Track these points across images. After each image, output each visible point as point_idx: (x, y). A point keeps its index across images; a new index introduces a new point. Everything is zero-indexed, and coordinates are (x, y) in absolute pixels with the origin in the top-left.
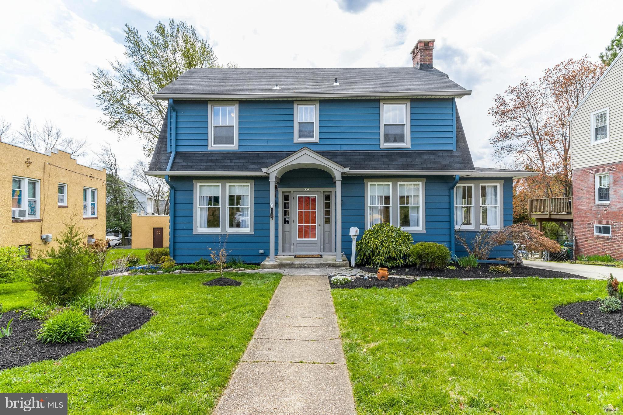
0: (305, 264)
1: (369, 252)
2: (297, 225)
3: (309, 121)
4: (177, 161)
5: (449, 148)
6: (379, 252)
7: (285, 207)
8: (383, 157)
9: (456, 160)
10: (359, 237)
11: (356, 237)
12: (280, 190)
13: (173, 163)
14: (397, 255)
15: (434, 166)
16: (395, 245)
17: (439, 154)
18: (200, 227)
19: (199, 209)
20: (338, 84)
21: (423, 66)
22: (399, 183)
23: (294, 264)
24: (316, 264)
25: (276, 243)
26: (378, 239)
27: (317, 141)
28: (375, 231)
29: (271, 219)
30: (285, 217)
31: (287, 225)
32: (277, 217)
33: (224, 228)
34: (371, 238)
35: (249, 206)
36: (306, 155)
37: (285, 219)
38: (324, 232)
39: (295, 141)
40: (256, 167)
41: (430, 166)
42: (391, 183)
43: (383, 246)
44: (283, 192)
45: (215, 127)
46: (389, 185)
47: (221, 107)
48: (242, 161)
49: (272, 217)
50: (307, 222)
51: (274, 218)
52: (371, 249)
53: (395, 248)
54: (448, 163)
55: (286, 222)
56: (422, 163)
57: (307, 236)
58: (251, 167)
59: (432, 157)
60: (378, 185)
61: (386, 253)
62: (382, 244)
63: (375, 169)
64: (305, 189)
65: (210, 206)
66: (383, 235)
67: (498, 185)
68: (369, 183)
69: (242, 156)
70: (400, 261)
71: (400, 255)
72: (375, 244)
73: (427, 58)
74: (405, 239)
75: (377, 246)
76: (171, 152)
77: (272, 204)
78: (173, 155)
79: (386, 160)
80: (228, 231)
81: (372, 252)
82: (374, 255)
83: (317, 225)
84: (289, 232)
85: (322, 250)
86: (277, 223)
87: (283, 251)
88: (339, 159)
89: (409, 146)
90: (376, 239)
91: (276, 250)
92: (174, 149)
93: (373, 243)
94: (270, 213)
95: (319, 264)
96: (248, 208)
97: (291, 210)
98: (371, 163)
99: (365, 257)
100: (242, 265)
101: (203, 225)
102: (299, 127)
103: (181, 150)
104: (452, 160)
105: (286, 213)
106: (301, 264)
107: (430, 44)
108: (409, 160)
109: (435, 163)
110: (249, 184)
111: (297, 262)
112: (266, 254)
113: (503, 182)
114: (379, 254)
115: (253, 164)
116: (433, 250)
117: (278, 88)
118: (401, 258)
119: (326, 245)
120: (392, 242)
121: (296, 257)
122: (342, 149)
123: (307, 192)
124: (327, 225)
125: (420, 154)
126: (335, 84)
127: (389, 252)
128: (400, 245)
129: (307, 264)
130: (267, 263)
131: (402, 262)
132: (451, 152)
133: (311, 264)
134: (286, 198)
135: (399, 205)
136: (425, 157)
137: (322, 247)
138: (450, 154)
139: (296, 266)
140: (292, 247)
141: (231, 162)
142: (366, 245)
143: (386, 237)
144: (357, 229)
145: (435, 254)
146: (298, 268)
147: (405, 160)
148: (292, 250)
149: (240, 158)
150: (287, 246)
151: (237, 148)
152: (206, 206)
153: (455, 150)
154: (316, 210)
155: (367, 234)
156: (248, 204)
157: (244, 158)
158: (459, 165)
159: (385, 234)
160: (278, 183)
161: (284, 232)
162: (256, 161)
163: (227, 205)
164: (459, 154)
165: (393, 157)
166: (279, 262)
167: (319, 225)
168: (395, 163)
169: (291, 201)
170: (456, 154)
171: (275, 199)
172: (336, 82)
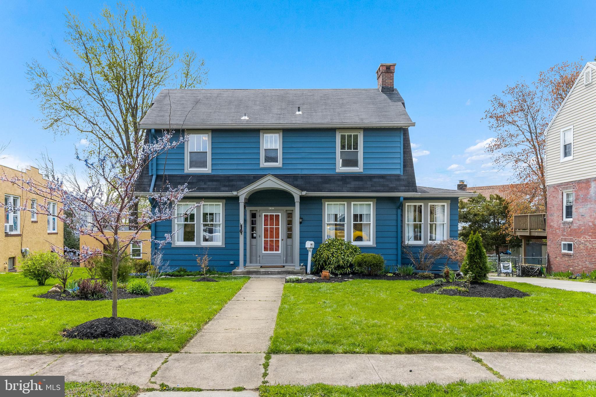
0: (269, 271)
1: (322, 261)
2: (263, 239)
3: (274, 147)
4: (158, 183)
5: (397, 172)
6: (330, 261)
7: (252, 224)
8: (338, 180)
9: (402, 183)
10: (315, 250)
11: (312, 250)
12: (248, 209)
13: (155, 186)
14: (344, 264)
15: (382, 188)
16: (343, 255)
17: (388, 178)
18: (178, 241)
19: (177, 225)
20: (300, 113)
21: (385, 89)
22: (352, 203)
23: (260, 272)
24: (278, 271)
25: (245, 255)
26: (330, 251)
27: (281, 166)
28: (328, 244)
29: (240, 234)
30: (253, 232)
31: (254, 240)
32: (245, 232)
33: (198, 242)
34: (324, 250)
35: (221, 222)
36: (269, 180)
37: (252, 234)
38: (287, 245)
39: (261, 166)
40: (227, 189)
41: (378, 188)
42: (346, 203)
43: (334, 257)
44: (250, 211)
45: (190, 152)
46: (344, 204)
47: (195, 135)
48: (214, 183)
49: (241, 233)
50: (272, 237)
51: (243, 233)
52: (324, 260)
53: (343, 259)
54: (395, 186)
55: (253, 237)
56: (372, 186)
57: (272, 249)
58: (223, 189)
59: (381, 180)
60: (334, 204)
61: (336, 262)
62: (333, 255)
63: (331, 191)
64: (270, 208)
65: (186, 223)
66: (334, 248)
67: (445, 204)
68: (326, 203)
69: (215, 178)
70: (347, 269)
71: (347, 264)
72: (327, 255)
73: (388, 81)
74: (352, 251)
75: (328, 257)
76: (152, 175)
77: (242, 222)
78: (154, 178)
79: (340, 183)
80: (202, 245)
81: (325, 261)
82: (326, 265)
83: (280, 239)
84: (256, 245)
85: (285, 262)
86: (245, 238)
87: (251, 262)
88: (299, 182)
89: (362, 170)
90: (328, 251)
91: (245, 261)
92: (155, 173)
93: (326, 254)
94: (240, 228)
95: (280, 271)
96: (220, 224)
97: (258, 226)
98: (327, 186)
99: (320, 266)
100: (216, 273)
101: (180, 239)
102: (265, 153)
103: (161, 173)
104: (398, 183)
105: (253, 229)
106: (265, 272)
107: (392, 68)
108: (361, 183)
109: (383, 186)
110: (221, 204)
111: (262, 270)
112: (236, 265)
113: (449, 201)
114: (330, 263)
115: (225, 186)
116: (370, 259)
117: (246, 118)
118: (348, 267)
119: (288, 257)
120: (342, 253)
121: (261, 267)
122: (302, 173)
123: (271, 211)
124: (289, 240)
125: (371, 177)
126: (298, 113)
127: (338, 261)
128: (348, 256)
129: (271, 272)
130: (238, 271)
131: (349, 270)
132: (399, 176)
133: (274, 271)
134: (254, 216)
135: (352, 223)
136: (375, 180)
137: (285, 259)
138: (397, 177)
139: (262, 273)
140: (258, 259)
141: (205, 184)
142: (320, 256)
143: (337, 249)
144: (313, 242)
145: (371, 262)
146: (263, 274)
147: (357, 183)
148: (258, 261)
149: (213, 181)
150: (254, 258)
151: (210, 172)
152: (183, 223)
153: (402, 174)
154: (280, 227)
155: (322, 247)
156: (220, 220)
157: (217, 181)
158: (404, 188)
159: (336, 247)
160: (246, 202)
161: (251, 245)
162: (227, 184)
163: (202, 222)
164: (405, 177)
165: (347, 180)
166: (246, 270)
167: (282, 240)
168: (348, 186)
169: (258, 218)
170: (402, 178)
171: (244, 217)
172: (299, 111)
